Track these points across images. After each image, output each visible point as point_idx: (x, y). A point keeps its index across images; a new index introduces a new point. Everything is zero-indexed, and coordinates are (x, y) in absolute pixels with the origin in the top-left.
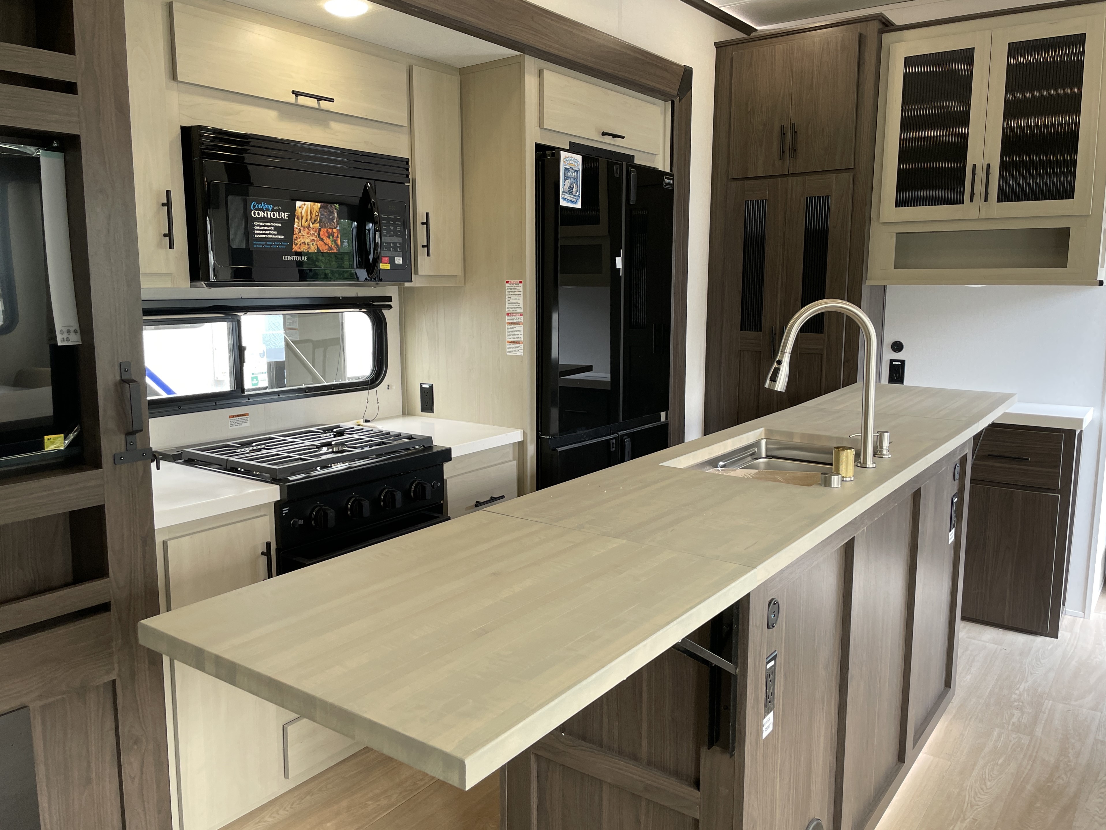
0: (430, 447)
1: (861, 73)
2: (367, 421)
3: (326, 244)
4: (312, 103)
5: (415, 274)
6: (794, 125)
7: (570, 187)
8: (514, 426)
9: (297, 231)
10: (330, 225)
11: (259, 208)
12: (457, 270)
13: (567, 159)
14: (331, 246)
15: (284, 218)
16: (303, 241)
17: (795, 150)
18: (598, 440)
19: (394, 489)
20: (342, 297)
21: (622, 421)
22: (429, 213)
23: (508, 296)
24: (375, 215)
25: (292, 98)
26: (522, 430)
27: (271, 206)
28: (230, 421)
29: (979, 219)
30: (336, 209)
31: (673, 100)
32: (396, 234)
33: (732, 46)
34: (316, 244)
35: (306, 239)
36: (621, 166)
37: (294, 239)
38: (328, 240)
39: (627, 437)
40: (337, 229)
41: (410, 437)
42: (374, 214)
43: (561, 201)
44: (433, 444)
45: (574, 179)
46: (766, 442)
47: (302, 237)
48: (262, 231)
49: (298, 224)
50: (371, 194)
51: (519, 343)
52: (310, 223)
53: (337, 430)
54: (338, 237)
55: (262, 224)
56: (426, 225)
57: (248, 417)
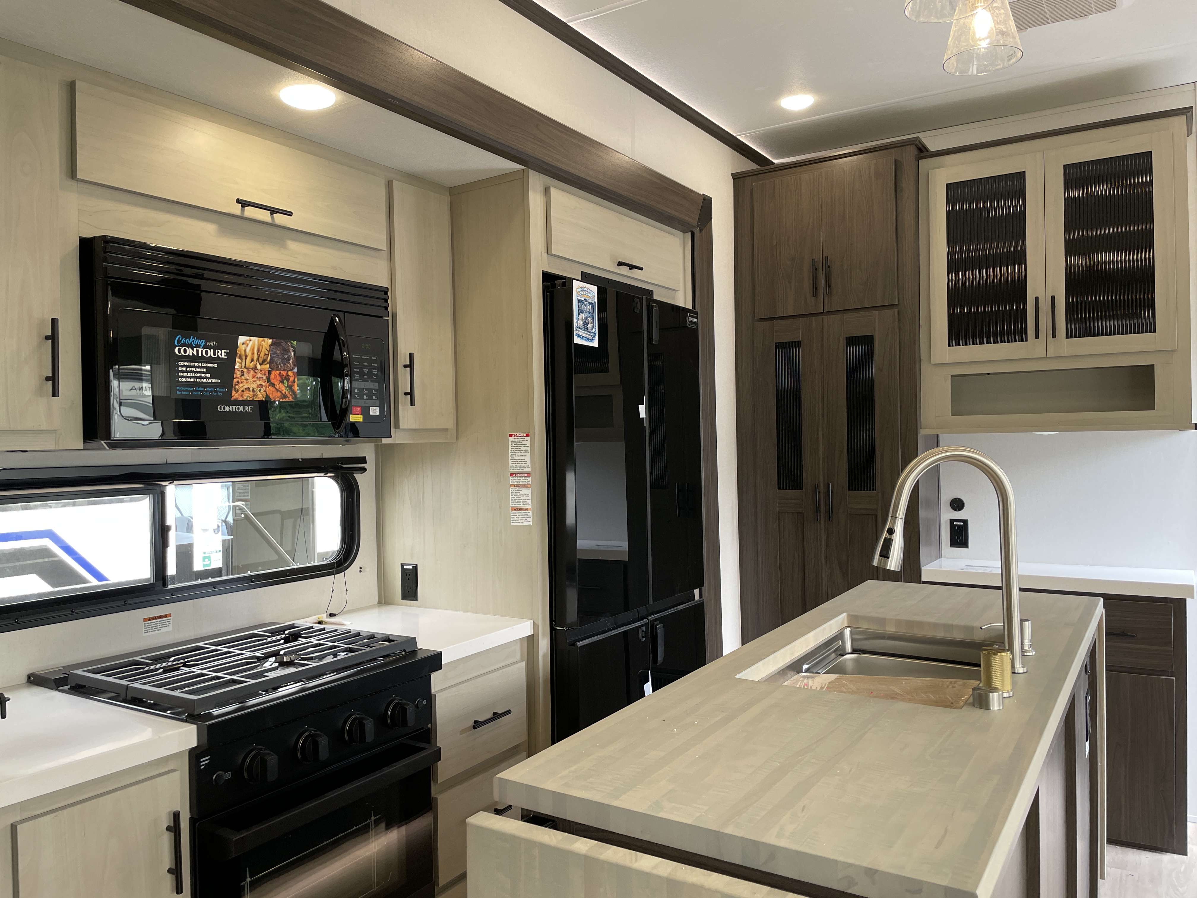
0: (414, 651)
1: (898, 201)
2: (332, 615)
3: (277, 390)
4: (264, 216)
5: (395, 428)
6: (826, 258)
7: (585, 322)
8: (521, 616)
9: (238, 374)
10: (284, 367)
11: (187, 343)
12: (449, 423)
13: (581, 289)
14: (285, 392)
15: (221, 357)
16: (246, 386)
17: (829, 286)
18: (626, 628)
19: (364, 716)
20: (302, 459)
21: (652, 603)
22: (413, 353)
23: (512, 452)
24: (345, 356)
25: (237, 209)
26: (532, 621)
27: (202, 342)
28: (145, 626)
29: (1047, 358)
30: (292, 347)
31: (693, 231)
32: (370, 377)
33: (751, 177)
34: (265, 390)
35: (251, 384)
36: (641, 300)
37: (234, 383)
38: (281, 385)
39: (658, 622)
40: (294, 372)
41: (388, 639)
42: (343, 354)
43: (575, 338)
44: (417, 648)
45: (589, 313)
46: (852, 633)
47: (245, 381)
48: (189, 374)
49: (240, 364)
50: (340, 330)
51: (526, 509)
52: (257, 364)
53: (289, 632)
54: (294, 381)
55: (189, 364)
56: (409, 368)
57: (170, 619)
